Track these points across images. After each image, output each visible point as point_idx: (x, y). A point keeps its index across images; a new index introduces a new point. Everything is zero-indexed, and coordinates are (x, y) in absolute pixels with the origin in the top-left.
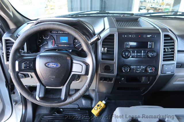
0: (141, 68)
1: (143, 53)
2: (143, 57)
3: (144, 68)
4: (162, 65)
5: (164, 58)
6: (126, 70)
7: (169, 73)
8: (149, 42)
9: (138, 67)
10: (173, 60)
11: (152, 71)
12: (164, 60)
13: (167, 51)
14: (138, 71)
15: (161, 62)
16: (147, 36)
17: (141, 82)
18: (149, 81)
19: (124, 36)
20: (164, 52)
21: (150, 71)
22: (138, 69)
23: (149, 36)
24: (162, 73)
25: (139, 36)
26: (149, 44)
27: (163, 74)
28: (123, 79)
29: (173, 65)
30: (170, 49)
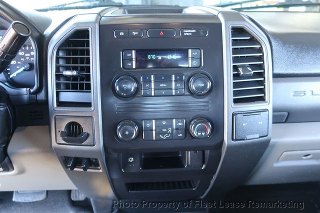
0: (172, 126)
1: (176, 81)
2: (175, 92)
3: (180, 124)
4: (233, 115)
5: (235, 93)
6: (127, 133)
7: (253, 137)
8: (190, 51)
9: (164, 123)
10: (262, 99)
11: (203, 134)
12: (236, 101)
13: (242, 73)
14: (163, 134)
15: (229, 107)
16: (183, 33)
17: (183, 166)
18: (203, 163)
19: (118, 34)
20: (236, 76)
21: (199, 134)
22: (165, 130)
23: (188, 32)
24: (233, 139)
25: (162, 33)
26: (190, 56)
27: (236, 140)
28: (131, 160)
29: (262, 113)
30: (253, 70)
